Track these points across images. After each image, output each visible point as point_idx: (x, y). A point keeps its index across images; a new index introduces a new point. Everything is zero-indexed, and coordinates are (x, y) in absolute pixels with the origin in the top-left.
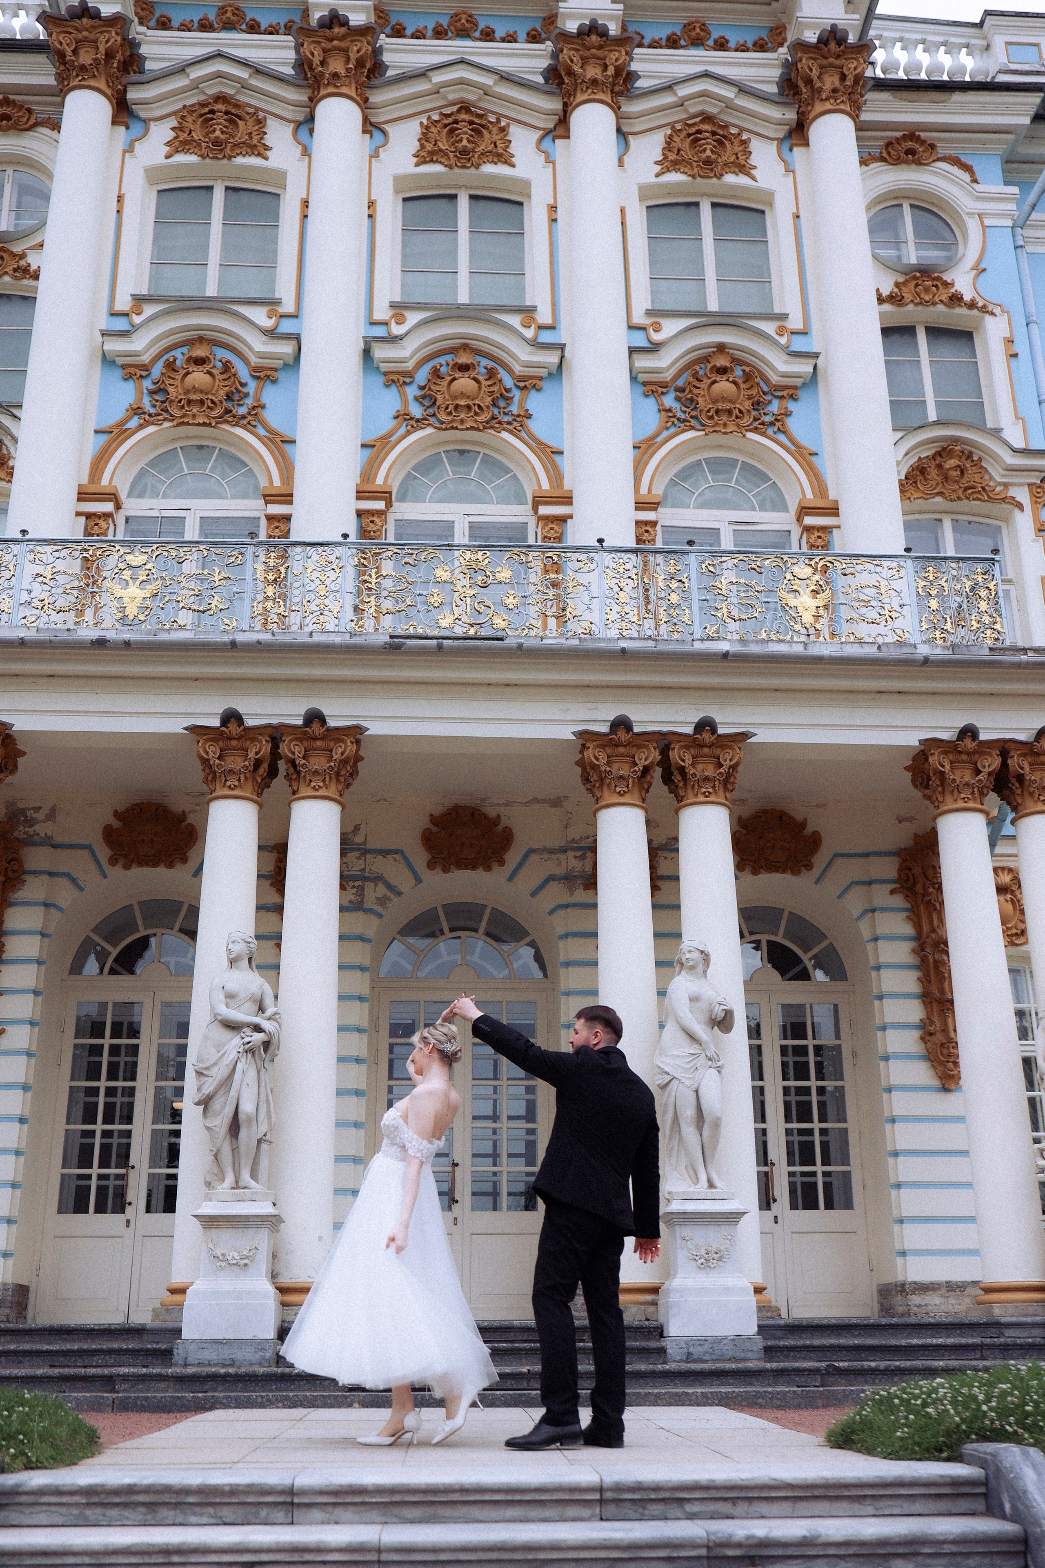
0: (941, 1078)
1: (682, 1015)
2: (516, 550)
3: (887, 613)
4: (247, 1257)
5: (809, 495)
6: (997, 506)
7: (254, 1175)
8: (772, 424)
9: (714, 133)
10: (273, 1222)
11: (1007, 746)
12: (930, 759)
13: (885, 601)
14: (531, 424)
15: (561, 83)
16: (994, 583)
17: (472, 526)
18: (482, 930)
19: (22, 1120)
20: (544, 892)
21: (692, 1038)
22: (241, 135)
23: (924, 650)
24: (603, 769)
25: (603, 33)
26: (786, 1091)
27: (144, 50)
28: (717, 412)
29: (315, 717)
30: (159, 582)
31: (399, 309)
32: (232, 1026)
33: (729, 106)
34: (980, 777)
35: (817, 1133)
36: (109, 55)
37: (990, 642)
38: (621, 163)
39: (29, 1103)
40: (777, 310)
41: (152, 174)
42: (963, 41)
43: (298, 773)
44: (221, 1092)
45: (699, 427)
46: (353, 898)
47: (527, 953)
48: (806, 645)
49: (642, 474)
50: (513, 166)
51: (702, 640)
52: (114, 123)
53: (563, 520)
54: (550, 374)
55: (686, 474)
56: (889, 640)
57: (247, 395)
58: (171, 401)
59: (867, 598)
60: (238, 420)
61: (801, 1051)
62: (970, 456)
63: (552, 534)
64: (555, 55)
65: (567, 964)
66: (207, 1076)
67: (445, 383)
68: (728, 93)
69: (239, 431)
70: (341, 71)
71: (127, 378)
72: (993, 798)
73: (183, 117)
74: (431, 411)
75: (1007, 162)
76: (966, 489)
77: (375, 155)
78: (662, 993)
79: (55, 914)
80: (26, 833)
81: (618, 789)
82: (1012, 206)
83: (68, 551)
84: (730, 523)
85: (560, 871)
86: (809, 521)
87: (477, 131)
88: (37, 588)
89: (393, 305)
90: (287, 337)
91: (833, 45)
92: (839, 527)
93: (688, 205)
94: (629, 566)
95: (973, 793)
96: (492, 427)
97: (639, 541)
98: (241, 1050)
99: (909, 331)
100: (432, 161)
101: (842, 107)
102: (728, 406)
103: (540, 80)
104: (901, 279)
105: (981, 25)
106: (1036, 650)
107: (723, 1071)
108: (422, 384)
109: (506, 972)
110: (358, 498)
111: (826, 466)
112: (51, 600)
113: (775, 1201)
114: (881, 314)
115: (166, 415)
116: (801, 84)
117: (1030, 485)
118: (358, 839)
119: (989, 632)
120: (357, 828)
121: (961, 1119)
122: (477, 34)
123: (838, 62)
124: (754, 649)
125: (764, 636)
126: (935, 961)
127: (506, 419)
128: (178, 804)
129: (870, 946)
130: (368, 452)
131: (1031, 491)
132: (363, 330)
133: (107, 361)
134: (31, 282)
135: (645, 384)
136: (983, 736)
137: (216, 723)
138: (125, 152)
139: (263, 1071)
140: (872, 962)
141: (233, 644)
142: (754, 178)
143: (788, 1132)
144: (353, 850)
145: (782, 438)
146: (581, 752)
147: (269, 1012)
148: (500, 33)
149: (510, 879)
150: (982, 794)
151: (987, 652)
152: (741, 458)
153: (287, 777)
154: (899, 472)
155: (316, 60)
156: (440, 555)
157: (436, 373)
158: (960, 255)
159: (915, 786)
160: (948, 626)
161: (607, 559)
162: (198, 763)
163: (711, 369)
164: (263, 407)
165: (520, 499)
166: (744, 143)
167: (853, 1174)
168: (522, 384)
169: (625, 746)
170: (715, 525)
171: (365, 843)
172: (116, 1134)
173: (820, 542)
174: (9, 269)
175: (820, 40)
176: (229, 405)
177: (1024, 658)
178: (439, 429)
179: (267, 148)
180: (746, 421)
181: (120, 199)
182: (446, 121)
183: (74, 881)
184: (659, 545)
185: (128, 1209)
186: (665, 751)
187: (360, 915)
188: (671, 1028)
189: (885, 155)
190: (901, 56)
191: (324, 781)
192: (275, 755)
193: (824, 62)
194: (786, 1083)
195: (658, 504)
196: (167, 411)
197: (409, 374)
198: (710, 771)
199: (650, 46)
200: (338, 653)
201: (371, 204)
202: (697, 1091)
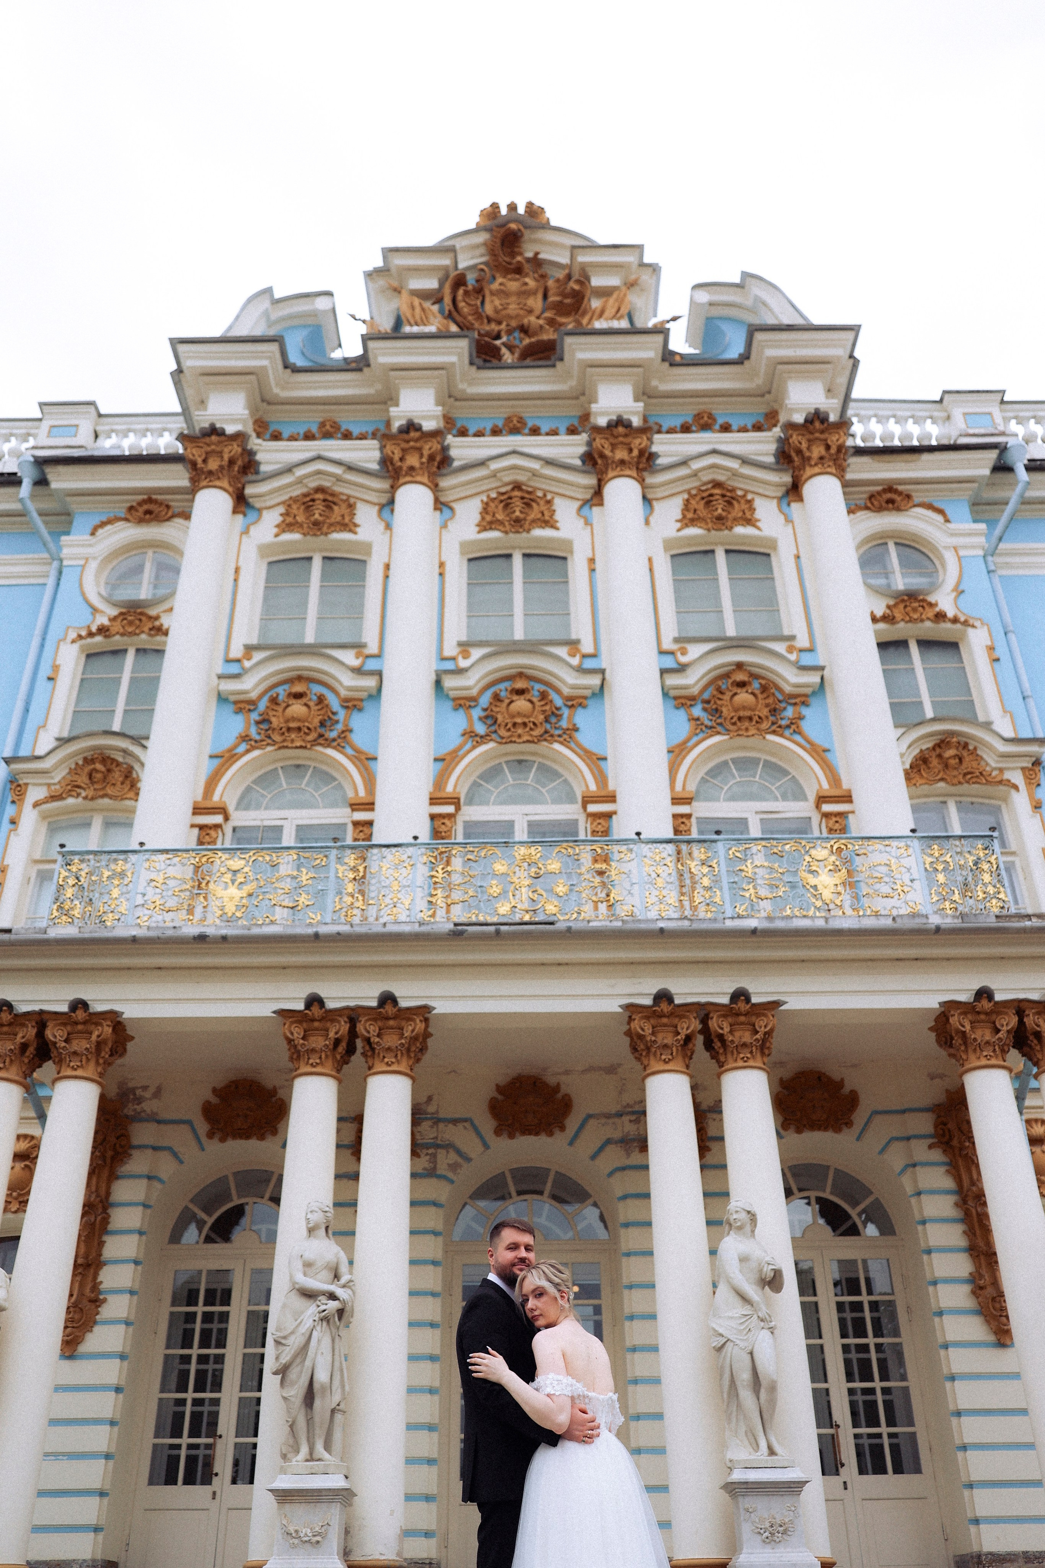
0: (996, 1333)
1: (732, 1275)
2: (564, 845)
3: (898, 887)
4: (319, 1534)
5: (825, 785)
6: (996, 788)
7: (327, 1447)
8: (788, 727)
9: (723, 496)
10: (344, 1497)
11: (1021, 1005)
12: (951, 1020)
13: (898, 876)
14: (579, 736)
15: (595, 464)
16: (994, 857)
17: (531, 824)
18: (547, 1192)
19: (118, 1390)
20: (603, 1155)
21: (745, 1299)
22: (336, 516)
23: (935, 920)
24: (648, 1039)
25: (628, 425)
26: (846, 1348)
27: (259, 457)
28: (740, 719)
29: (387, 999)
30: (255, 883)
31: (465, 647)
32: (309, 1295)
33: (735, 474)
34: (1000, 1035)
35: (879, 1392)
36: (232, 462)
37: (996, 911)
38: (647, 522)
39: (125, 1372)
40: (786, 632)
41: (264, 550)
42: (927, 414)
43: (373, 1049)
44: (298, 1360)
45: (723, 731)
46: (427, 1165)
47: (591, 1214)
48: (827, 920)
49: (676, 773)
50: (557, 529)
51: (733, 918)
52: (235, 512)
53: (609, 816)
54: (594, 694)
55: (715, 772)
56: (903, 912)
57: (337, 722)
58: (274, 729)
59: (879, 875)
60: (329, 743)
61: (857, 1307)
62: (966, 746)
63: (600, 828)
64: (589, 444)
65: (627, 1225)
66: (284, 1345)
67: (504, 705)
68: (734, 464)
69: (330, 752)
70: (416, 464)
71: (239, 711)
72: (1014, 1055)
73: (289, 506)
74: (493, 728)
75: (974, 504)
76: (965, 775)
77: (444, 526)
78: (713, 1252)
79: (157, 1185)
80: (135, 1110)
81: (663, 1057)
82: (982, 540)
83: (178, 859)
84: (757, 813)
85: (617, 1135)
86: (827, 808)
87: (528, 504)
88: (150, 891)
89: (460, 644)
90: (371, 673)
91: (817, 424)
92: (853, 812)
93: (706, 552)
94: (664, 855)
95: (994, 1051)
96: (545, 740)
97: (677, 832)
98: (316, 1318)
99: (901, 644)
100: (491, 529)
101: (829, 470)
102: (748, 713)
103: (578, 462)
104: (892, 602)
105: (941, 401)
106: (1039, 916)
107: (775, 1332)
108: (485, 706)
109: (570, 1234)
110: (431, 804)
111: (839, 760)
112: (162, 902)
113: (843, 1465)
114: (877, 633)
115: (269, 741)
116: (793, 454)
117: (1023, 769)
118: (431, 1109)
119: (994, 901)
120: (430, 1099)
121: (1016, 1376)
122: (527, 431)
123: (822, 436)
124: (780, 924)
125: (789, 912)
126: (978, 1215)
127: (557, 732)
128: (269, 1081)
129: (913, 1201)
130: (440, 765)
131: (1024, 774)
132: (434, 665)
133: (222, 698)
134: (163, 638)
135: (675, 698)
136: (999, 997)
137: (300, 1006)
138: (242, 534)
139: (337, 1339)
140: (918, 1217)
141: (317, 936)
142: (759, 528)
143: (851, 1392)
144: (426, 1119)
145: (797, 738)
146: (629, 1023)
147: (343, 1280)
148: (544, 429)
149: (571, 1144)
150: (1004, 1052)
151: (994, 919)
152: (764, 757)
153: (364, 1054)
154: (903, 763)
155: (396, 457)
156: (498, 851)
157: (497, 698)
158: (940, 580)
159: (941, 1046)
160: (956, 897)
161: (645, 849)
162: (285, 1043)
163: (732, 684)
164: (351, 731)
165: (571, 800)
166: (750, 502)
167: (918, 1436)
168: (570, 703)
169: (668, 1017)
170: (744, 815)
171: (437, 1112)
172: (207, 1403)
173: (837, 826)
174: (146, 629)
175: (806, 421)
176: (321, 730)
177: (1028, 923)
178: (500, 743)
179: (356, 525)
180: (765, 725)
181: (237, 570)
182: (502, 498)
183: (175, 1155)
184: (694, 835)
185: (215, 1480)
186: (705, 1020)
187: (434, 1181)
188: (722, 1288)
189: (869, 505)
190: (876, 428)
191: (396, 1056)
192: (353, 1033)
193: (811, 437)
194: (846, 1341)
195: (692, 799)
196: (269, 737)
197: (474, 699)
198: (747, 1037)
199: (668, 432)
200: (409, 940)
201: (442, 565)
202: (751, 1353)
